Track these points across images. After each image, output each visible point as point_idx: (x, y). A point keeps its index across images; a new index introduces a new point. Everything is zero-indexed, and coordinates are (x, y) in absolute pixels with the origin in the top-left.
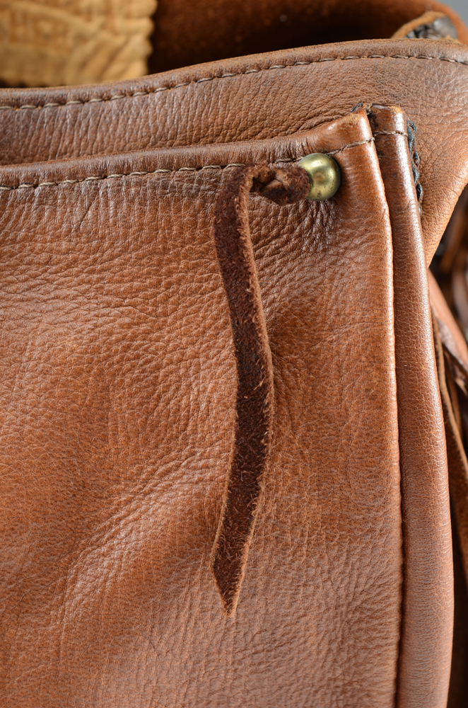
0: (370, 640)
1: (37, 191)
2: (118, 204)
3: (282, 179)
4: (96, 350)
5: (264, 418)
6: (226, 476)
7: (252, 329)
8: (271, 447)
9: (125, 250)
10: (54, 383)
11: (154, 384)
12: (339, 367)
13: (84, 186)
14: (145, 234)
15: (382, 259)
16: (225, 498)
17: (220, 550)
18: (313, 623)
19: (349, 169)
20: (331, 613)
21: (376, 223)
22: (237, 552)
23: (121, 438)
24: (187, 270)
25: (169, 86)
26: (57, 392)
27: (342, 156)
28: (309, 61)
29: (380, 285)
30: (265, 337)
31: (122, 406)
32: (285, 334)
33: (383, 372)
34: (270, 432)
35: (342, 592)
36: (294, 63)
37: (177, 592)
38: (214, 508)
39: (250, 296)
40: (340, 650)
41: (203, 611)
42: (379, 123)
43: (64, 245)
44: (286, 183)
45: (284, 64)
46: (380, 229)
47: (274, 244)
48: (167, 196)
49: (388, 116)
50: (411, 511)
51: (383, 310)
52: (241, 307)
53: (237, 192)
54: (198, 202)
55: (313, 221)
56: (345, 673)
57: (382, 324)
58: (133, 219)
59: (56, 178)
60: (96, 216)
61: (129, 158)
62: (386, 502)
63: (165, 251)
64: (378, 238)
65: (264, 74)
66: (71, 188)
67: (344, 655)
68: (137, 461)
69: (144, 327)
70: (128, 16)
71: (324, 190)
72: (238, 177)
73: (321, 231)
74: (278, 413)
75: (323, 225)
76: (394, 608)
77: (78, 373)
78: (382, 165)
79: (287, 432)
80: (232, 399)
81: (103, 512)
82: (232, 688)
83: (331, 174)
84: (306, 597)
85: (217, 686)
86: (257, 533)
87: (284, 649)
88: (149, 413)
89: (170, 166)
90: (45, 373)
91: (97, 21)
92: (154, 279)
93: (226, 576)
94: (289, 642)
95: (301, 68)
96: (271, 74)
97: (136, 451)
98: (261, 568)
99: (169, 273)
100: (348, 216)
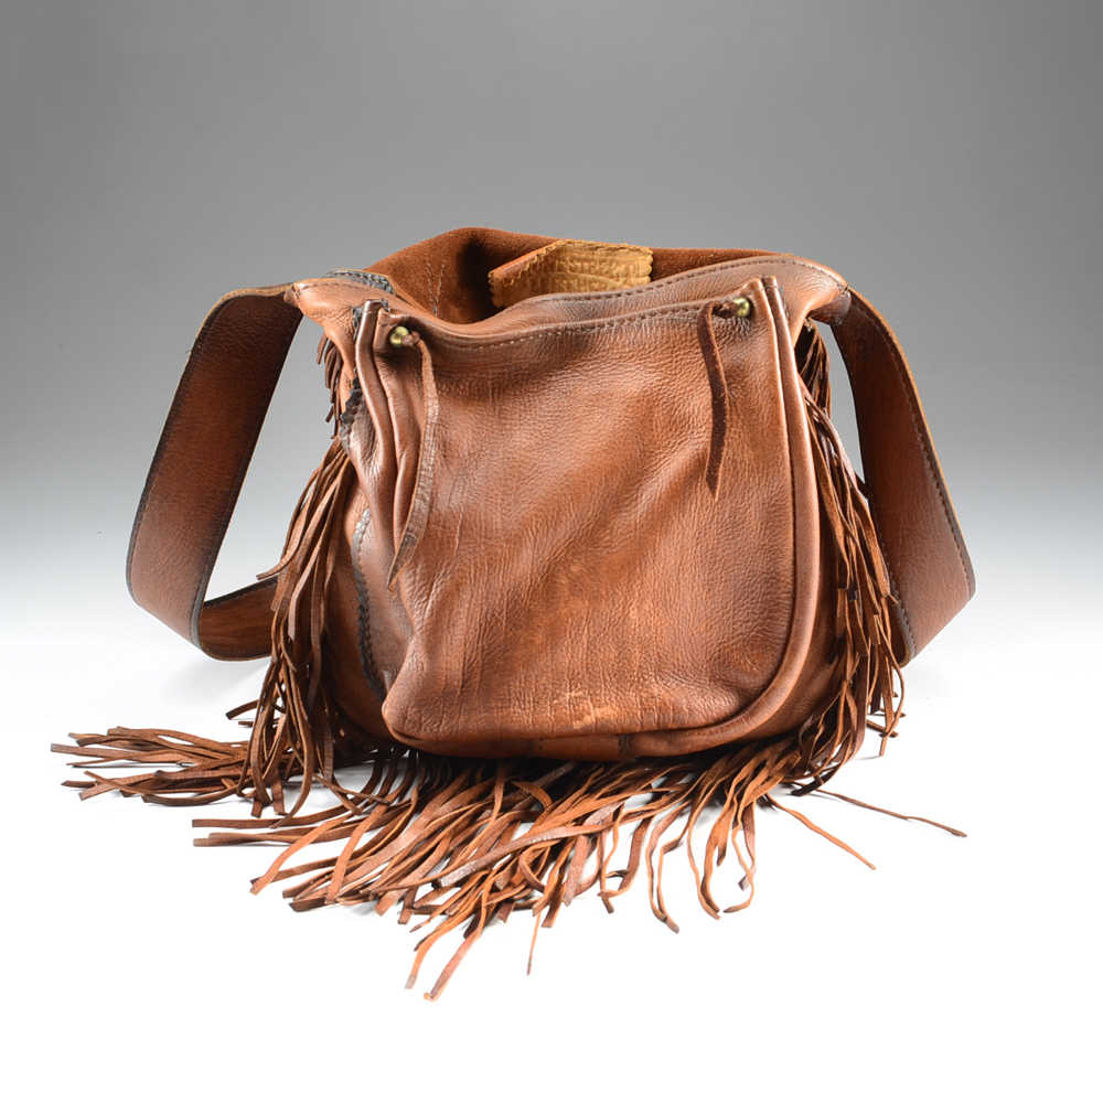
0: (780, 521)
1: (613, 328)
2: (651, 329)
3: (726, 306)
4: (646, 391)
5: (724, 410)
6: (709, 440)
7: (717, 371)
8: (728, 425)
9: (656, 348)
10: (628, 406)
11: (673, 403)
12: (756, 387)
13: (635, 323)
14: (664, 341)
15: (772, 338)
16: (709, 449)
17: (709, 471)
18: (753, 514)
19: (754, 302)
20: (761, 508)
21: (768, 324)
22: (716, 471)
23: (659, 430)
24: (685, 354)
25: (669, 283)
26: (630, 410)
27: (751, 297)
28: (733, 266)
29: (772, 349)
30: (723, 375)
31: (659, 415)
32: (731, 376)
33: (776, 386)
34: (728, 417)
35: (765, 496)
36: (726, 268)
37: (690, 495)
38: (704, 454)
39: (715, 357)
40: (766, 528)
41: (702, 505)
42: (766, 283)
43: (627, 350)
44: (728, 308)
45: (721, 269)
46: (770, 326)
47: (723, 340)
48: (673, 323)
49: (770, 280)
50: (794, 452)
51: (774, 360)
52: (711, 362)
53: (706, 313)
54: (687, 325)
55: (740, 329)
56: (770, 541)
57: (774, 366)
58: (659, 334)
59: (622, 321)
60: (641, 337)
61: (655, 309)
62: (782, 448)
63: (674, 347)
64: (769, 330)
65: (712, 273)
66: (629, 324)
67: (768, 532)
68: (668, 438)
69: (667, 380)
70: (638, 276)
71: (745, 312)
72: (704, 312)
73: (744, 332)
74: (731, 410)
75: (745, 329)
76: (790, 503)
77: (639, 401)
78: (769, 300)
79: (735, 417)
80: (710, 406)
81: (653, 463)
82: (717, 549)
83: (747, 305)
84: (749, 498)
85: (710, 547)
86: (724, 466)
87: (740, 527)
88: (672, 416)
89: (674, 311)
90: (623, 402)
91: (622, 280)
92: (670, 360)
93: (712, 482)
94: (743, 522)
95: (730, 269)
96: (716, 273)
97: (667, 434)
98: (727, 484)
99: (677, 356)
100: (756, 323)
